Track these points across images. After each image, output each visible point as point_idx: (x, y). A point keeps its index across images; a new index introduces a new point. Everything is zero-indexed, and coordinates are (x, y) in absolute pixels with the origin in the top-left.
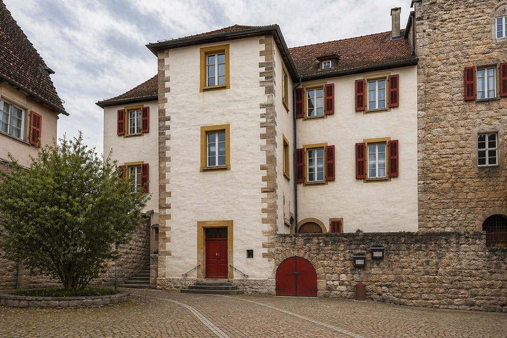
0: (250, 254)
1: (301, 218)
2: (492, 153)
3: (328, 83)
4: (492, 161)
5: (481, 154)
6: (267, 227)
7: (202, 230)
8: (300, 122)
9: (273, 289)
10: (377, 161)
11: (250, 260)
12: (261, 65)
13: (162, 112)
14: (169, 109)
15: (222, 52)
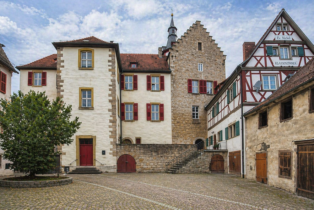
0: (104, 153)
1: (123, 137)
2: (197, 114)
3: (134, 75)
4: (197, 117)
5: (194, 114)
6: (112, 140)
7: (78, 140)
8: (122, 91)
9: (115, 170)
10: (155, 112)
11: (104, 156)
12: (109, 61)
13: (58, 77)
14: (63, 76)
15: (90, 52)
